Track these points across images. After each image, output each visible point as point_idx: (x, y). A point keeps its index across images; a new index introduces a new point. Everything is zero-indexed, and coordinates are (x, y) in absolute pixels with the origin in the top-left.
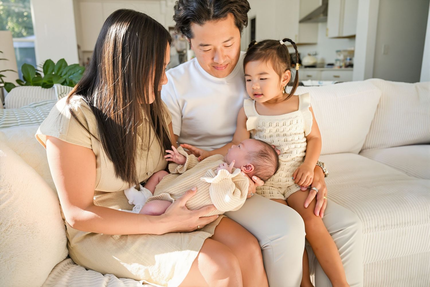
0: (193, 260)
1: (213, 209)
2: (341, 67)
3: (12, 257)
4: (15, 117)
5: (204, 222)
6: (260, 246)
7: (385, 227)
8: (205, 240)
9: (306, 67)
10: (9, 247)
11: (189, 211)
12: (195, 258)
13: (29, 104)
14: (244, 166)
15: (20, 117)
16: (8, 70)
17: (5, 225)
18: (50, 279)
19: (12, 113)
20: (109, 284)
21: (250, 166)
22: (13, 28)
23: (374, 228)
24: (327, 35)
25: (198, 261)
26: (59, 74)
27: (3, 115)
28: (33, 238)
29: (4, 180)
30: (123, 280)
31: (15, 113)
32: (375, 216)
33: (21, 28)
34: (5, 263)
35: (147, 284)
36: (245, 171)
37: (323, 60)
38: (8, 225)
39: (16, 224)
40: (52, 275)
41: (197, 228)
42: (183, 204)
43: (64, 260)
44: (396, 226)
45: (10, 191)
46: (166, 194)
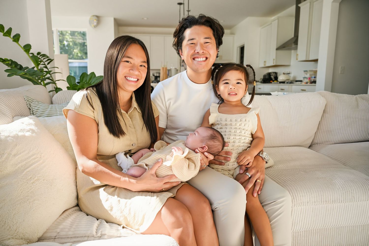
0: (157, 212)
1: (174, 177)
2: (307, 83)
3: (35, 201)
4: (56, 110)
5: (167, 186)
6: (211, 208)
7: (316, 202)
8: (168, 198)
9: (281, 82)
10: (34, 194)
11: (157, 178)
12: (159, 210)
13: (67, 102)
14: (200, 148)
15: (59, 110)
16: (61, 80)
17: (33, 179)
18: (60, 218)
19: (55, 107)
20: (99, 226)
21: (205, 147)
22: (77, 54)
23: (307, 203)
24: (297, 59)
25: (161, 213)
26: (89, 83)
27: (48, 108)
28: (51, 189)
29: (38, 149)
30: (110, 224)
31: (56, 107)
32: (308, 193)
33: (82, 54)
34: (29, 204)
35: (126, 228)
36: (202, 150)
37: (295, 77)
38: (35, 179)
39: (40, 179)
40: (62, 216)
41: (162, 191)
42: (153, 172)
43: (74, 207)
44: (325, 203)
45: (40, 157)
46: (143, 164)
